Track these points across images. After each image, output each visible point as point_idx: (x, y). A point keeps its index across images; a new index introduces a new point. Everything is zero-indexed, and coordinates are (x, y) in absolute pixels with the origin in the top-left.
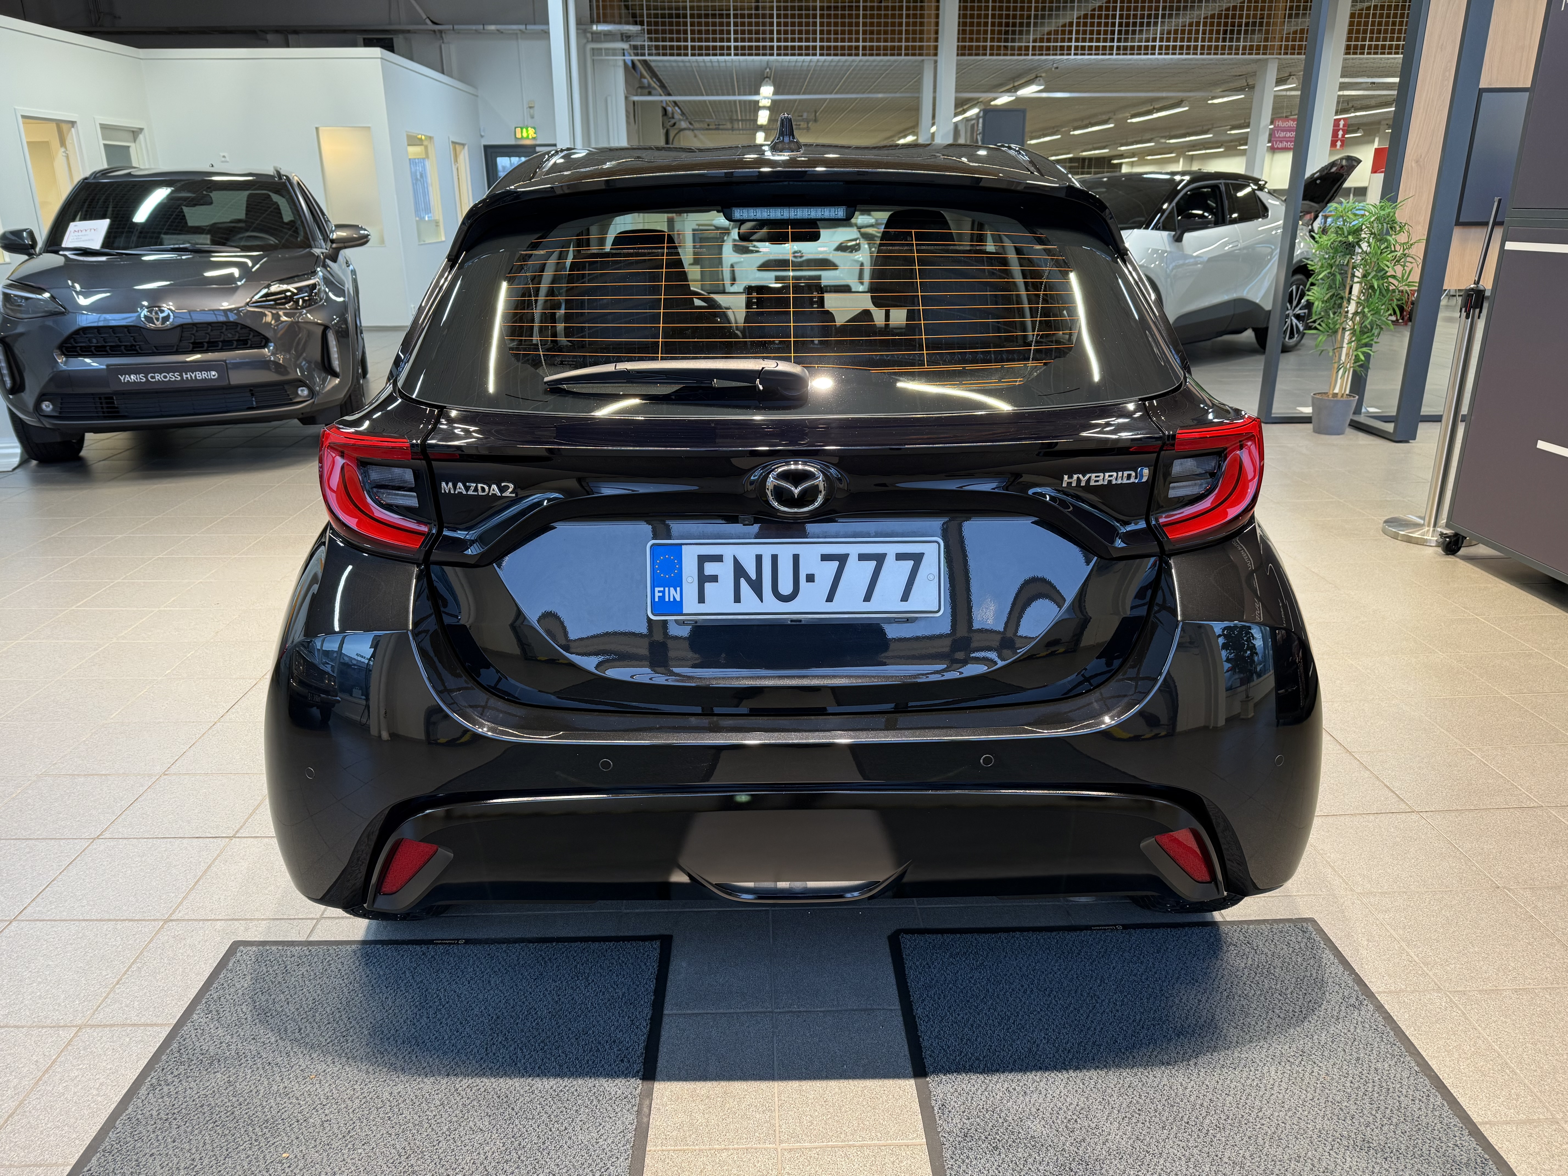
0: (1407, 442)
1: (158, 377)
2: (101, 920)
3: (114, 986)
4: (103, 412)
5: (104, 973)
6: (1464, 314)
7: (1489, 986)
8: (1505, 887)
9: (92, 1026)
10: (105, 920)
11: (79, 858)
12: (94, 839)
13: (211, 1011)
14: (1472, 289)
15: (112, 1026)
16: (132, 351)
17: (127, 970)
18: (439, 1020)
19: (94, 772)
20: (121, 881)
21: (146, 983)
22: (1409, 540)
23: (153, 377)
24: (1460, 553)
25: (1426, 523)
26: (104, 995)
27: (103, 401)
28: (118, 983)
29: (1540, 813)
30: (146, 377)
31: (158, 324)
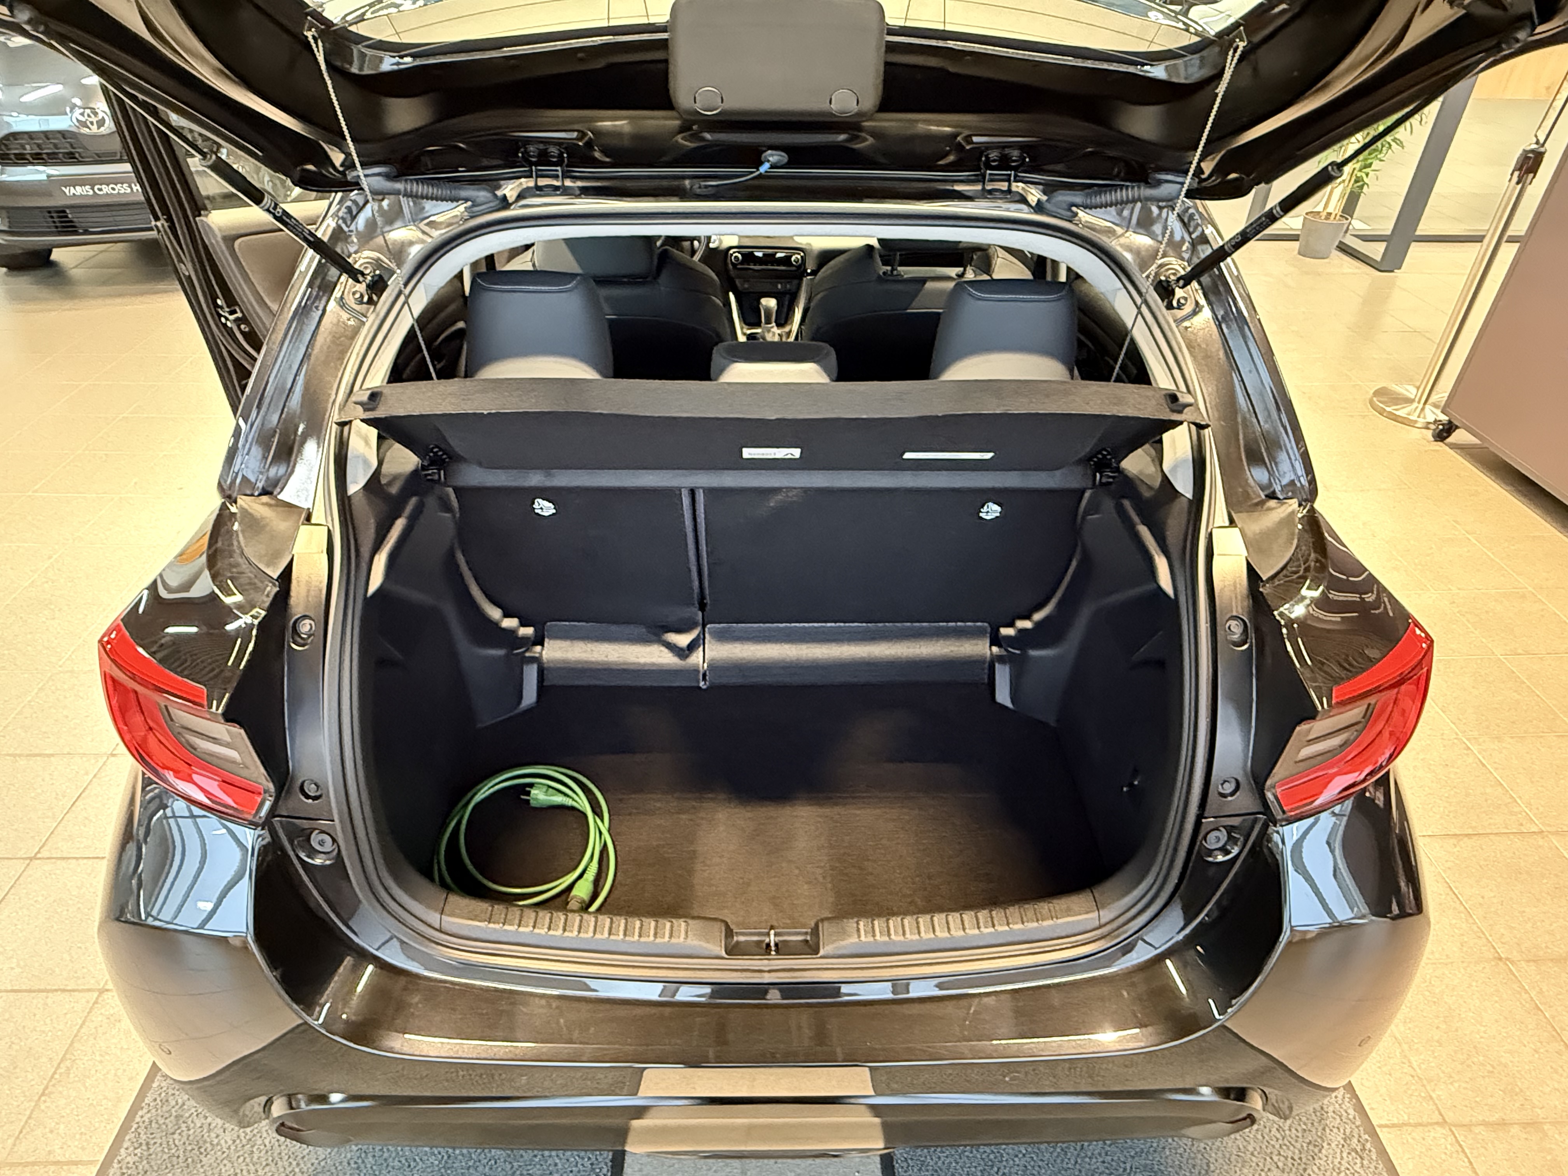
0: (1392, 271)
1: (106, 189)
2: (30, 991)
3: (40, 1098)
4: (57, 227)
5: (30, 1077)
6: (1515, 178)
7: (1496, 1117)
8: (1507, 959)
9: (12, 1165)
10: (34, 991)
11: (12, 891)
12: (31, 859)
13: (141, 1144)
14: (1532, 151)
15: (34, 1164)
16: (72, 158)
17: (55, 1073)
18: (386, 1160)
19: (37, 751)
20: (55, 927)
21: (74, 1094)
22: (1395, 418)
23: (100, 190)
24: (1449, 440)
25: (1417, 399)
26: (28, 1113)
27: (54, 215)
28: (43, 1094)
29: (1541, 842)
30: (93, 189)
31: (94, 128)
